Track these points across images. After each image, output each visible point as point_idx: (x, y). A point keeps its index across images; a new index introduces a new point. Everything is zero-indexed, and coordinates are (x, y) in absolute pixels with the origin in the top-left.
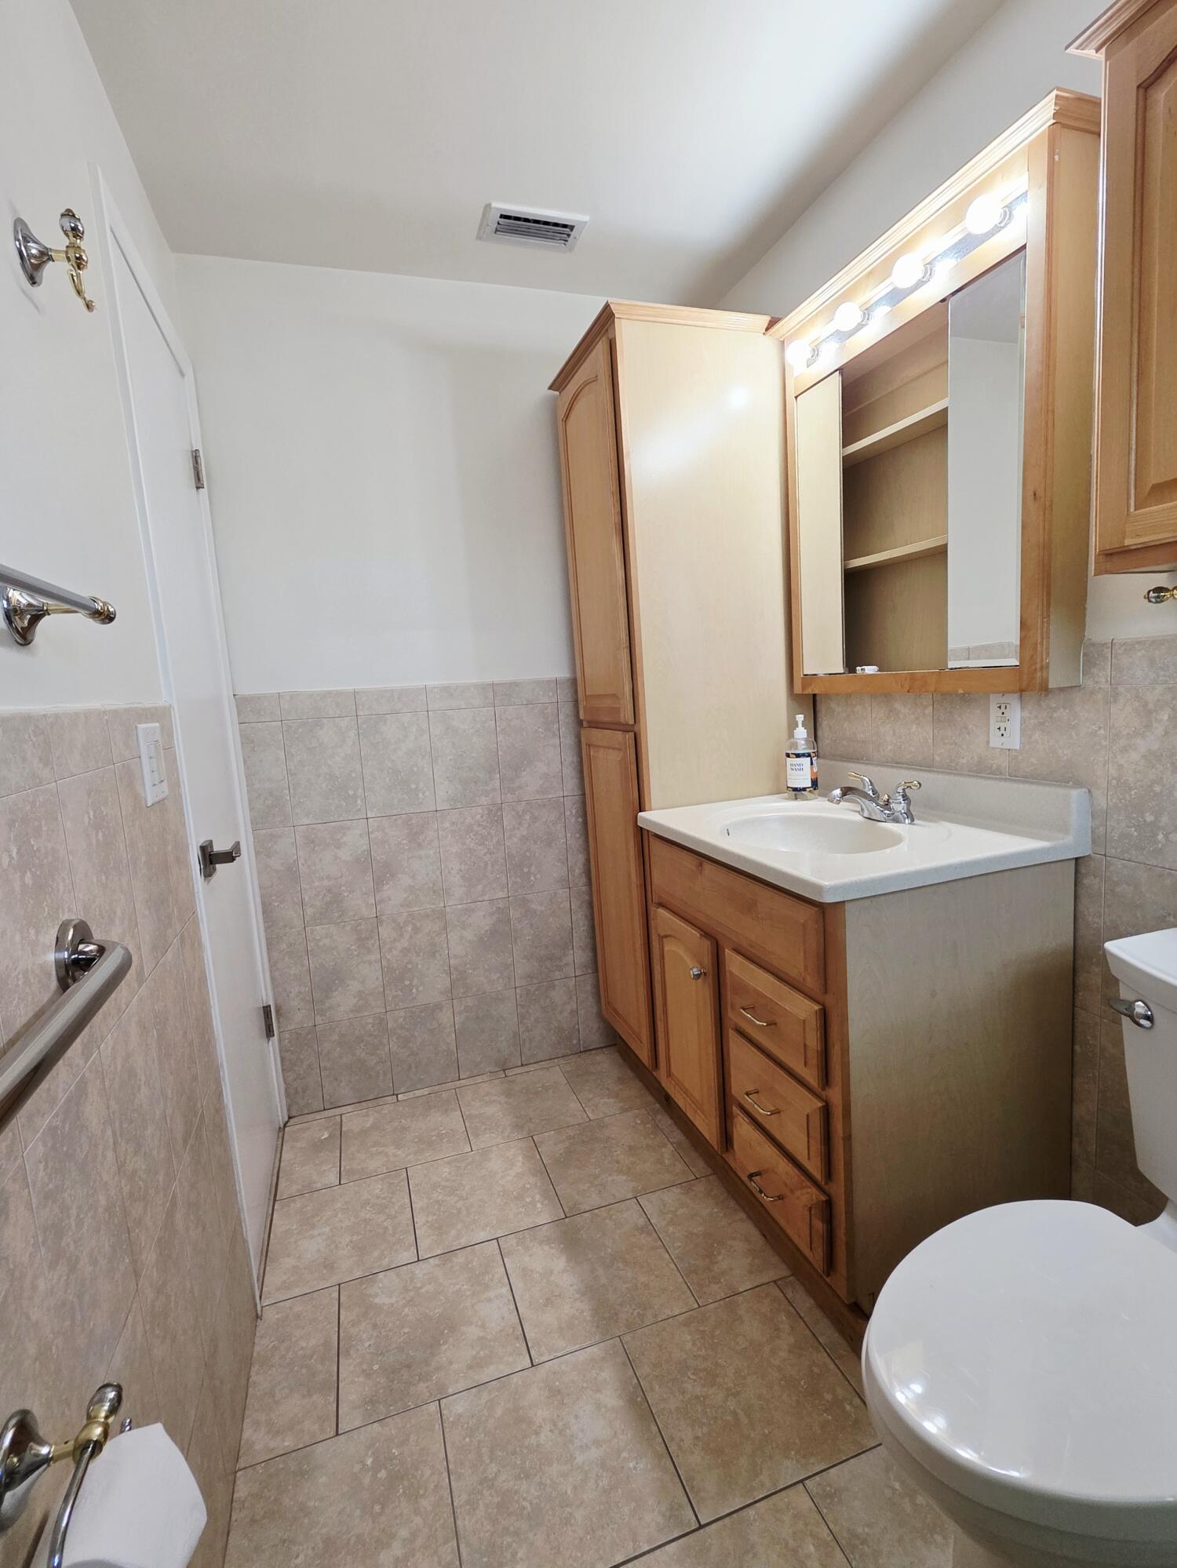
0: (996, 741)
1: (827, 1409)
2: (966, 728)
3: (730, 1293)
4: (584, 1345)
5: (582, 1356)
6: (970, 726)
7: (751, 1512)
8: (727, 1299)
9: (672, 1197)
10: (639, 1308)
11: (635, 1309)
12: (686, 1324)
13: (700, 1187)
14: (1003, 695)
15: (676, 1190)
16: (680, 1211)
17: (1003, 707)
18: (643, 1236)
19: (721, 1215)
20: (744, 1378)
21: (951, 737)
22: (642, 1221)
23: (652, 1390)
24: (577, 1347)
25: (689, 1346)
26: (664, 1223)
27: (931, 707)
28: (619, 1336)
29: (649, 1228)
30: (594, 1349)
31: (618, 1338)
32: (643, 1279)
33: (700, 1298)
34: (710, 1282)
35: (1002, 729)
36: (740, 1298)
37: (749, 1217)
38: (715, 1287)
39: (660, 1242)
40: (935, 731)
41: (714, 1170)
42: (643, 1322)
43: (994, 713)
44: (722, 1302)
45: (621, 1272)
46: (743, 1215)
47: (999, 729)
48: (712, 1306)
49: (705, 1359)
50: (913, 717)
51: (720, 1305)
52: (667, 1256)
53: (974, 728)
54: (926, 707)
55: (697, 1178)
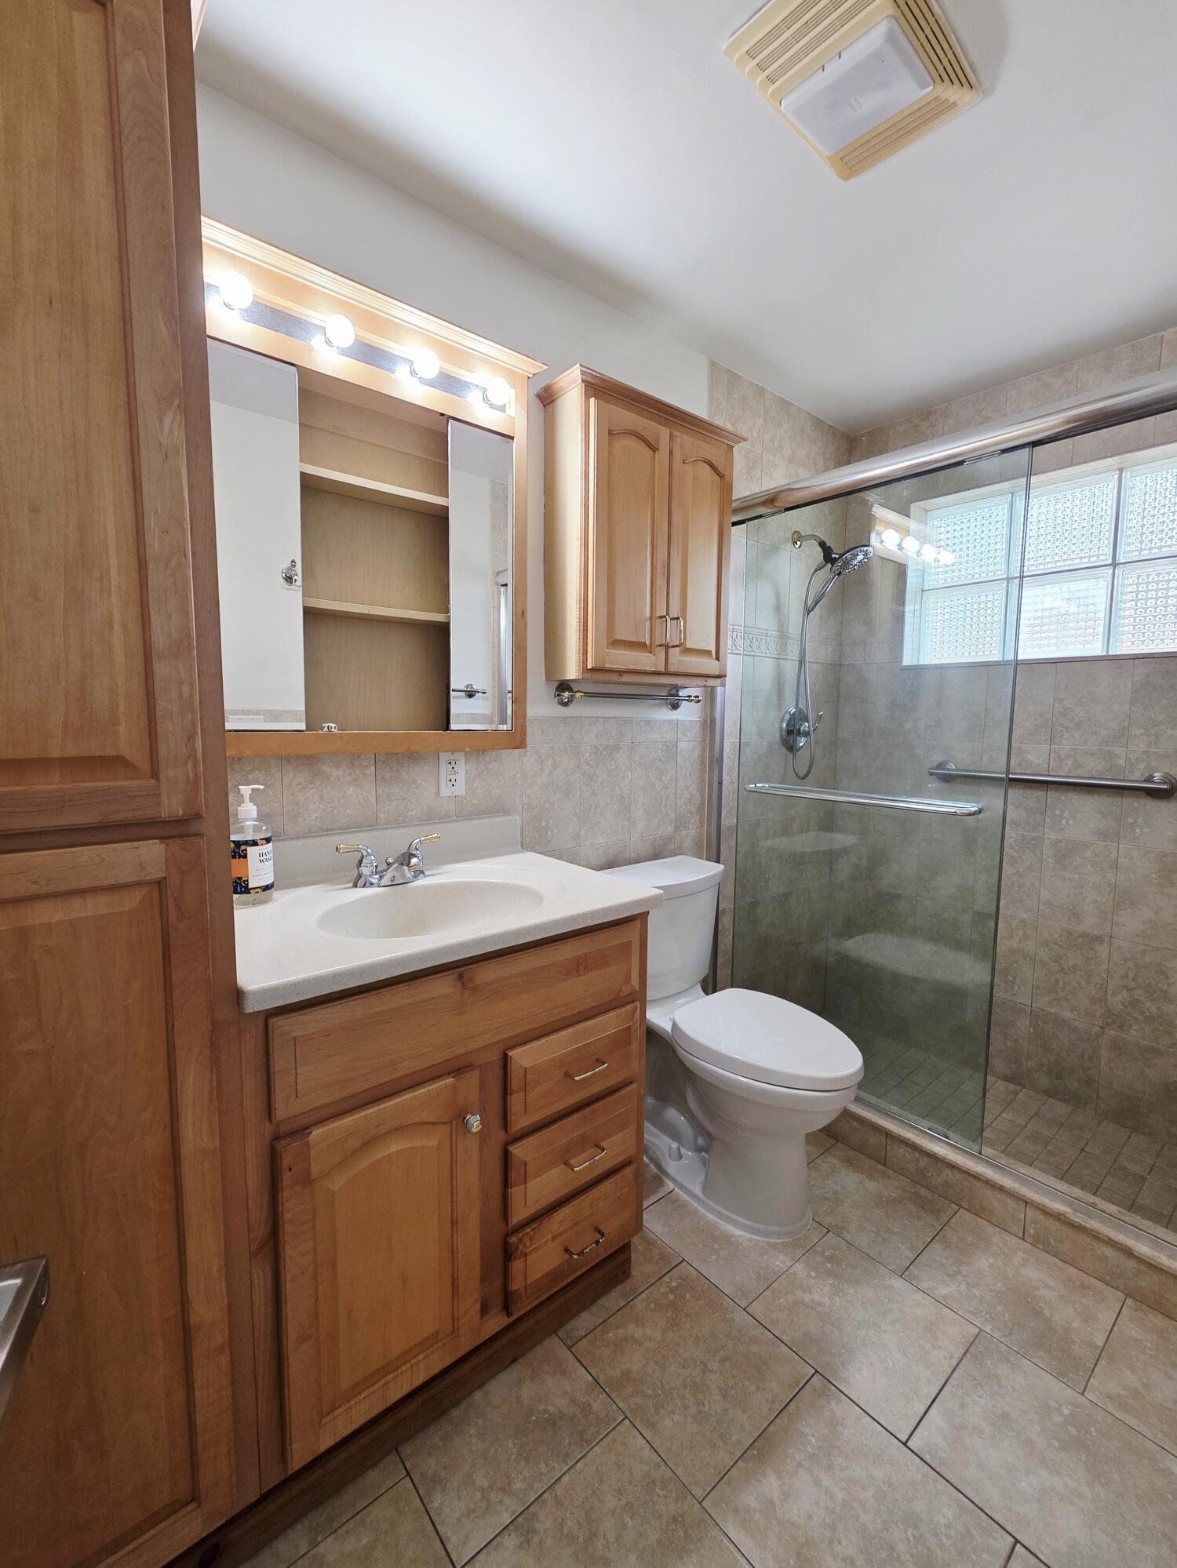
0: (446, 791)
1: (682, 1297)
2: (414, 783)
3: (598, 1389)
4: (732, 1547)
5: (745, 1543)
6: (419, 782)
7: (784, 1338)
8: (607, 1390)
9: (449, 1506)
10: (655, 1490)
11: (658, 1495)
12: (652, 1426)
13: (427, 1464)
14: (453, 754)
15: (437, 1500)
16: (481, 1481)
17: (453, 763)
18: (537, 1526)
19: (480, 1422)
20: (686, 1360)
21: (399, 794)
22: (510, 1541)
23: (739, 1442)
24: (738, 1556)
25: (676, 1417)
26: (508, 1501)
27: (374, 768)
28: (700, 1503)
29: (522, 1524)
30: (731, 1530)
31: (704, 1504)
32: (611, 1502)
33: (615, 1419)
34: (590, 1413)
35: (453, 781)
36: (602, 1379)
37: (481, 1386)
38: (596, 1406)
39: (545, 1496)
40: (380, 790)
41: (389, 1452)
42: (671, 1479)
43: (444, 769)
44: (613, 1395)
45: (611, 1540)
46: (478, 1396)
47: (450, 780)
48: (620, 1404)
49: (683, 1398)
50: (348, 779)
51: (617, 1396)
52: (566, 1479)
53: (423, 783)
54: (367, 768)
55: (408, 1474)
